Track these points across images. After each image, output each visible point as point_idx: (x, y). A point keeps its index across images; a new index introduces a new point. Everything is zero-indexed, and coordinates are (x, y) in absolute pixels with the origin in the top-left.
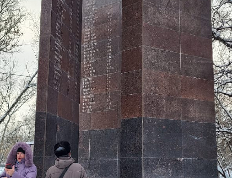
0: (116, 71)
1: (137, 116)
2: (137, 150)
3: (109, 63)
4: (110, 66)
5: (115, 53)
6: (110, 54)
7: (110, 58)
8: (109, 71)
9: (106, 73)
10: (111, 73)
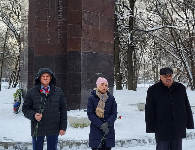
0: (53, 19)
1: (78, 50)
2: (78, 69)
3: (48, 13)
4: (49, 15)
5: (53, 7)
6: (49, 7)
7: (49, 10)
8: (48, 19)
9: (46, 20)
10: (50, 20)
